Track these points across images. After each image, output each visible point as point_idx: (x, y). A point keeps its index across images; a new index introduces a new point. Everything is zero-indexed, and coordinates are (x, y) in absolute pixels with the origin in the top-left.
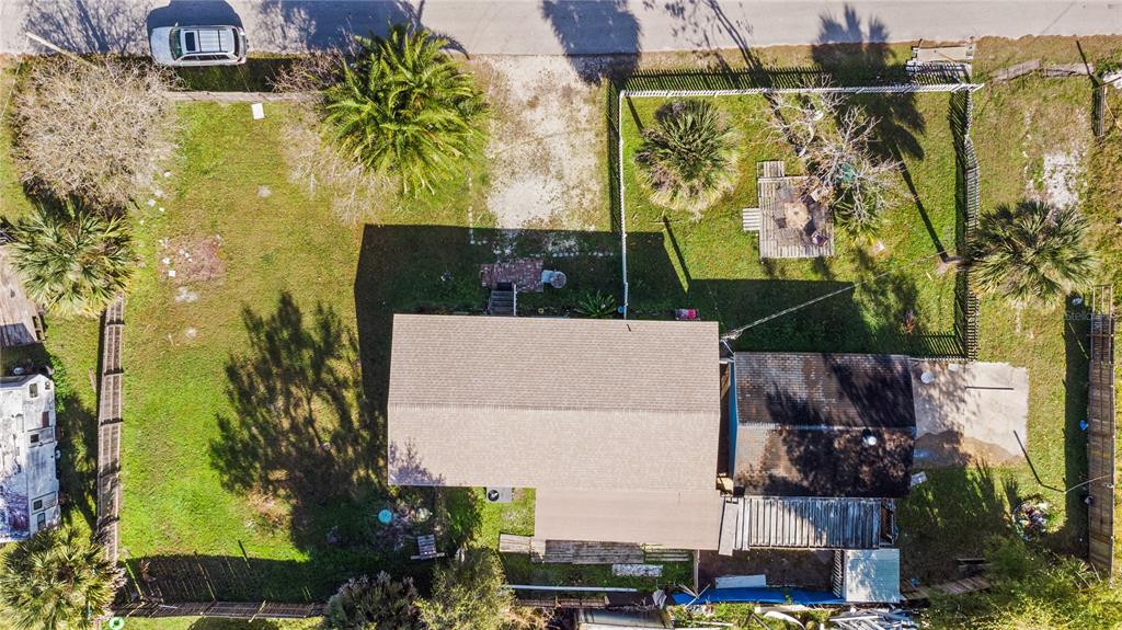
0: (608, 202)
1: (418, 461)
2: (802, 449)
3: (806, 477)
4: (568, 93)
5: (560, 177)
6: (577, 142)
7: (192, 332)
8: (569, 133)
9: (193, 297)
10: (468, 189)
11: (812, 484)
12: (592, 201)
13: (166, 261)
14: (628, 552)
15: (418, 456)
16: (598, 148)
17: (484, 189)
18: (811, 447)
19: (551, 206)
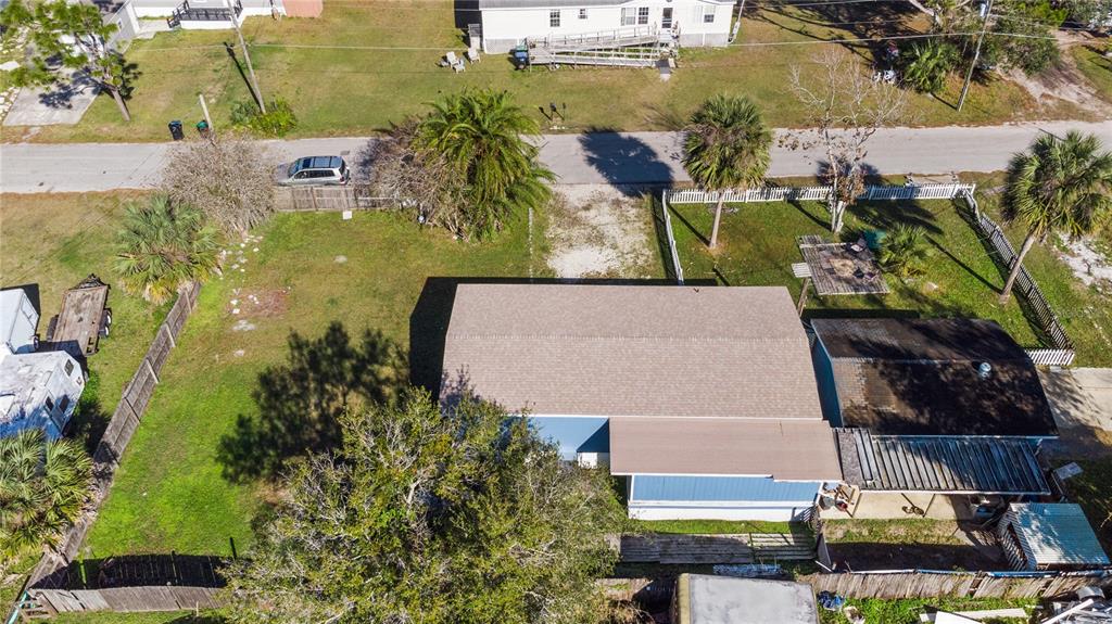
0: (660, 261)
1: (470, 388)
2: (906, 382)
3: (922, 413)
4: (617, 203)
5: (614, 247)
6: (628, 228)
7: (241, 352)
8: (621, 223)
9: (251, 327)
10: (530, 255)
11: (931, 421)
12: (646, 261)
13: (234, 302)
14: (732, 551)
15: (470, 383)
16: (648, 230)
17: (544, 255)
18: (916, 381)
19: (608, 264)
